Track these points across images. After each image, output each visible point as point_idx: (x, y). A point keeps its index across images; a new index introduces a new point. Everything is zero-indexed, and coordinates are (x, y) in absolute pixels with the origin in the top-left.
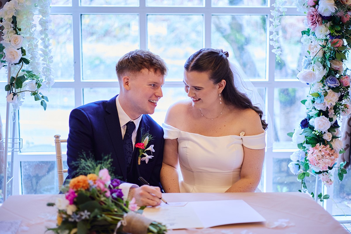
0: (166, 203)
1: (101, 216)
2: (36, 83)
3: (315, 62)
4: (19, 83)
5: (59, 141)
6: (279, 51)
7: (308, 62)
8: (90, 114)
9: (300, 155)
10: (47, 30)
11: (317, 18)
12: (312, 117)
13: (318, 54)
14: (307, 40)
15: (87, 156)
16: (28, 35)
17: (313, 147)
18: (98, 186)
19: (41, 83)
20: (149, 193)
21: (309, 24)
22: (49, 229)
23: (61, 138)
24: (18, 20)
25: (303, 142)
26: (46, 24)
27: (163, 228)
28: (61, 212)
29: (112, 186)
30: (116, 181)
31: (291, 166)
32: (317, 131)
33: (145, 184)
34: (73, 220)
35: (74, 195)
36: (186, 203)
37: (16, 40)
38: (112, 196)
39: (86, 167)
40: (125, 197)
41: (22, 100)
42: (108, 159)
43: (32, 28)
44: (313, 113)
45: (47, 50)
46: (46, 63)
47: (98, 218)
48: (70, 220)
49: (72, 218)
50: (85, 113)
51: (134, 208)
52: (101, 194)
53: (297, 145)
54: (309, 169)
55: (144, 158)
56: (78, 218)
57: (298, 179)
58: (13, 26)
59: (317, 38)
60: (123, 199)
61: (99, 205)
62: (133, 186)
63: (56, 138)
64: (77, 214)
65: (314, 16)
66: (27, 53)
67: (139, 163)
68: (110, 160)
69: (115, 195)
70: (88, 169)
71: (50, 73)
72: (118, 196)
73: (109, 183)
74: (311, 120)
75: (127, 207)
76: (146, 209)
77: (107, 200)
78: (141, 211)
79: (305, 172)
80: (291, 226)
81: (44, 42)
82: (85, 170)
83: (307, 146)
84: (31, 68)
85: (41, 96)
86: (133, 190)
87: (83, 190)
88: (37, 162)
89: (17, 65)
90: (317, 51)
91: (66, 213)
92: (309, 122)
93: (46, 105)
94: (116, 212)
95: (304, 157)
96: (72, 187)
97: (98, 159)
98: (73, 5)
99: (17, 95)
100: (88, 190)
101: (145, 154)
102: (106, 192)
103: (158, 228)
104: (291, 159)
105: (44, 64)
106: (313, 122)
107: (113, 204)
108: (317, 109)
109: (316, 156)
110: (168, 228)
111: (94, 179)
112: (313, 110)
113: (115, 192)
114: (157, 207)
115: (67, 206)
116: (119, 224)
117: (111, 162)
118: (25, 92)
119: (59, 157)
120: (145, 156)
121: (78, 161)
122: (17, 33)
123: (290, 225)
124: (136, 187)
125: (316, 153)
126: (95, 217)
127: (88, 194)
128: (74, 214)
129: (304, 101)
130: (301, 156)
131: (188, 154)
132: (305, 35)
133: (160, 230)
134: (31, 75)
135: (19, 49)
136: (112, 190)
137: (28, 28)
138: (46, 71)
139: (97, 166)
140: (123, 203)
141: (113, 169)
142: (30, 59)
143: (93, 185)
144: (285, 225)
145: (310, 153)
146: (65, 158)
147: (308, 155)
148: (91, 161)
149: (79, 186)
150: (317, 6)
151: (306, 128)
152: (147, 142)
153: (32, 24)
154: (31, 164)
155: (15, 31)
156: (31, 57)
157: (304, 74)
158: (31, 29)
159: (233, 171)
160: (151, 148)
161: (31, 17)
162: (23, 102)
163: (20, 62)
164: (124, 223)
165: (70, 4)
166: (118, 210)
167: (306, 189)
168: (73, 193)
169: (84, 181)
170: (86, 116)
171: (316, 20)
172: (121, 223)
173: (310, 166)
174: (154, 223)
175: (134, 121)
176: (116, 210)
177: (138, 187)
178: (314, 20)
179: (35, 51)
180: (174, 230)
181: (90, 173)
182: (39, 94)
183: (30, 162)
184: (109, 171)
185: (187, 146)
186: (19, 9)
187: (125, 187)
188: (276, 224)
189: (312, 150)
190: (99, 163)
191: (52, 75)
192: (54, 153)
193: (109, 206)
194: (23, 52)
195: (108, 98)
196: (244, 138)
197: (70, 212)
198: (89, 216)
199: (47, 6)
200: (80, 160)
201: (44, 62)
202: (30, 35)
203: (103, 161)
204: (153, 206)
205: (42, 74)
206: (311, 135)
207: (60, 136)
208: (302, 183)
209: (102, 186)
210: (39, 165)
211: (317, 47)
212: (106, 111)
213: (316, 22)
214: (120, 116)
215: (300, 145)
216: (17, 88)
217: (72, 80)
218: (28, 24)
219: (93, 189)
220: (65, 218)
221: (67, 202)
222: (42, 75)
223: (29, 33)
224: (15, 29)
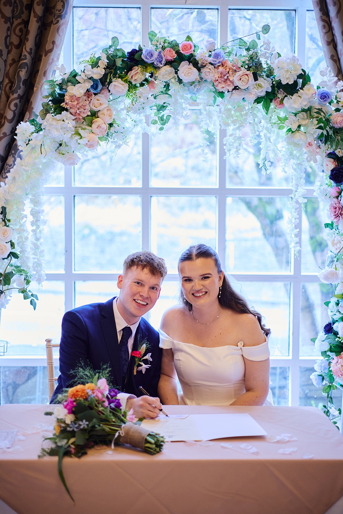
0: (167, 416)
1: (99, 426)
2: (25, 279)
3: (337, 259)
4: (7, 280)
5: (51, 345)
6: (297, 247)
7: (331, 260)
8: (85, 317)
9: (322, 364)
10: (39, 221)
11: (340, 211)
12: (337, 321)
13: (342, 251)
14: (330, 234)
15: (85, 365)
16: (18, 227)
17: (337, 356)
18: (96, 396)
19: (30, 279)
20: (150, 404)
21: (331, 217)
22: (46, 439)
23: (53, 343)
24: (7, 210)
25: (327, 350)
26: (38, 214)
27: (161, 439)
28: (59, 421)
29: (109, 396)
30: (114, 391)
31: (313, 377)
32: (341, 338)
33: (145, 395)
34: (71, 429)
35: (73, 404)
36: (187, 415)
37: (5, 233)
38: (110, 406)
39: (84, 376)
40: (123, 408)
41: (8, 298)
42: (107, 368)
43: (23, 219)
44: (337, 317)
45: (39, 243)
46: (36, 257)
47: (96, 428)
48: (68, 429)
49: (71, 427)
50: (80, 317)
51: (132, 419)
52: (99, 403)
53: (321, 353)
54: (334, 381)
55: (140, 368)
56: (76, 428)
57: (323, 393)
58: (2, 217)
59: (340, 233)
60: (121, 409)
61: (97, 414)
62: (130, 396)
63: (47, 342)
64: (75, 424)
65: (336, 208)
66: (16, 246)
67: (135, 373)
68: (108, 369)
69: (112, 405)
70: (87, 378)
71: (41, 268)
72: (116, 406)
73: (106, 393)
74: (335, 325)
75: (125, 418)
76: (145, 420)
77: (105, 410)
78: (140, 422)
79: (331, 384)
80: (293, 441)
81: (35, 234)
82: (83, 379)
83: (332, 355)
84: (20, 263)
85: (30, 294)
86: (131, 400)
87: (82, 399)
88: (18, 367)
89: (6, 260)
90: (340, 247)
91: (64, 422)
92: (333, 327)
93: (35, 304)
94: (114, 422)
95: (327, 367)
96: (71, 396)
97: (96, 368)
98: (65, 185)
99: (4, 292)
100: (86, 399)
101: (142, 363)
102: (104, 401)
103: (156, 439)
104: (315, 369)
105: (34, 258)
106: (337, 327)
107: (111, 414)
108: (341, 312)
109: (341, 367)
110: (165, 440)
111: (92, 388)
112: (338, 314)
113: (113, 402)
114: (157, 419)
115: (66, 415)
116: (117, 434)
117: (110, 371)
118: (13, 289)
119: (51, 364)
120: (142, 365)
121: (76, 370)
122: (6, 225)
123: (292, 439)
124: (134, 398)
125: (340, 362)
126: (93, 427)
127: (87, 404)
128: (73, 423)
129: (327, 303)
130: (324, 366)
131: (181, 367)
132: (328, 228)
133: (158, 440)
134: (20, 270)
135: (8, 242)
136: (110, 400)
137: (18, 219)
138: (37, 266)
139: (95, 375)
140: (121, 413)
141: (110, 378)
142: (19, 253)
143: (91, 395)
144: (287, 439)
145: (334, 362)
146: (57, 364)
147: (332, 365)
148: (90, 370)
149: (77, 395)
150: (339, 198)
151: (329, 334)
152: (144, 350)
153: (23, 215)
154: (12, 370)
155: (3, 223)
156: (21, 251)
157: (325, 273)
158: (21, 220)
159: (234, 384)
160: (148, 357)
161: (21, 207)
162: (10, 300)
163: (8, 257)
164: (122, 434)
165: (62, 184)
166: (116, 420)
167: (332, 405)
168: (72, 402)
169: (83, 390)
170: (81, 320)
171: (339, 213)
172: (119, 433)
173: (335, 377)
174: (151, 433)
175: (131, 327)
176: (114, 420)
177: (135, 398)
178: (337, 213)
179: (25, 244)
180: (172, 442)
181: (87, 383)
182: (29, 292)
183: (11, 367)
184: (108, 380)
185: (180, 358)
186: (9, 199)
187: (123, 397)
188: (278, 438)
189: (336, 359)
190: (97, 372)
191: (43, 270)
192: (45, 357)
193: (107, 416)
194: (12, 245)
195: (104, 300)
196: (243, 348)
197: (68, 421)
198: (87, 425)
199: (40, 195)
200: (78, 369)
201: (34, 256)
202: (20, 227)
203: (101, 371)
204: (152, 418)
205: (31, 269)
206: (334, 342)
207: (52, 340)
208: (328, 397)
209: (100, 395)
210: (21, 371)
211: (340, 243)
212: (102, 315)
213: (338, 216)
214: (117, 321)
215: (324, 353)
216: (5, 285)
217: (62, 271)
218: (18, 214)
219: (91, 398)
220: (63, 427)
221: (66, 411)
222: (32, 271)
223: (19, 224)
224: (4, 221)
